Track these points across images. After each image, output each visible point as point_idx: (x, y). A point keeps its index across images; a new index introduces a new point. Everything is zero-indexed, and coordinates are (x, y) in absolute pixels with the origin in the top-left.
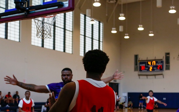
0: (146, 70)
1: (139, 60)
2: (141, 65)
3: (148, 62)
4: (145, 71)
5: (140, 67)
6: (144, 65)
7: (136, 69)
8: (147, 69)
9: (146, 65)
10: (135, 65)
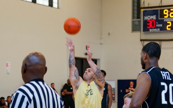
0: (159, 29)
1: (143, 6)
2: (147, 18)
3: (162, 11)
4: (155, 30)
5: (146, 23)
6: (154, 17)
7: (135, 28)
8: (161, 25)
9: (157, 17)
10: (133, 17)
